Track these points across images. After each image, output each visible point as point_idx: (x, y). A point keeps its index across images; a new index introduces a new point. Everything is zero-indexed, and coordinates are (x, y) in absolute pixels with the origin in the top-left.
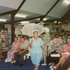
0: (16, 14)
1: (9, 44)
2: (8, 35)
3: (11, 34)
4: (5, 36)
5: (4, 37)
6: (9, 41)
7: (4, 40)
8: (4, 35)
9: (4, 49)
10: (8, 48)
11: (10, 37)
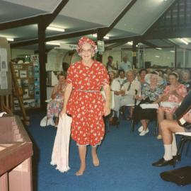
0: (50, 25)
1: (36, 91)
2: (33, 71)
3: (38, 69)
4: (28, 74)
5: (25, 76)
6: (36, 84)
7: (26, 81)
8: (25, 72)
9: (26, 104)
10: (33, 100)
11: (37, 75)
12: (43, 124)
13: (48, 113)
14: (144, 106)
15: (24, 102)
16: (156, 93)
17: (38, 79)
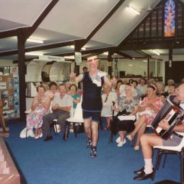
1: (15, 102)
2: (13, 83)
3: (17, 80)
4: (8, 86)
5: (5, 88)
6: (15, 95)
7: (6, 93)
8: (5, 84)
9: (5, 114)
10: (13, 111)
11: (17, 86)
12: (23, 135)
13: (28, 125)
14: (122, 118)
15: (4, 112)
16: (132, 104)
17: (18, 90)
